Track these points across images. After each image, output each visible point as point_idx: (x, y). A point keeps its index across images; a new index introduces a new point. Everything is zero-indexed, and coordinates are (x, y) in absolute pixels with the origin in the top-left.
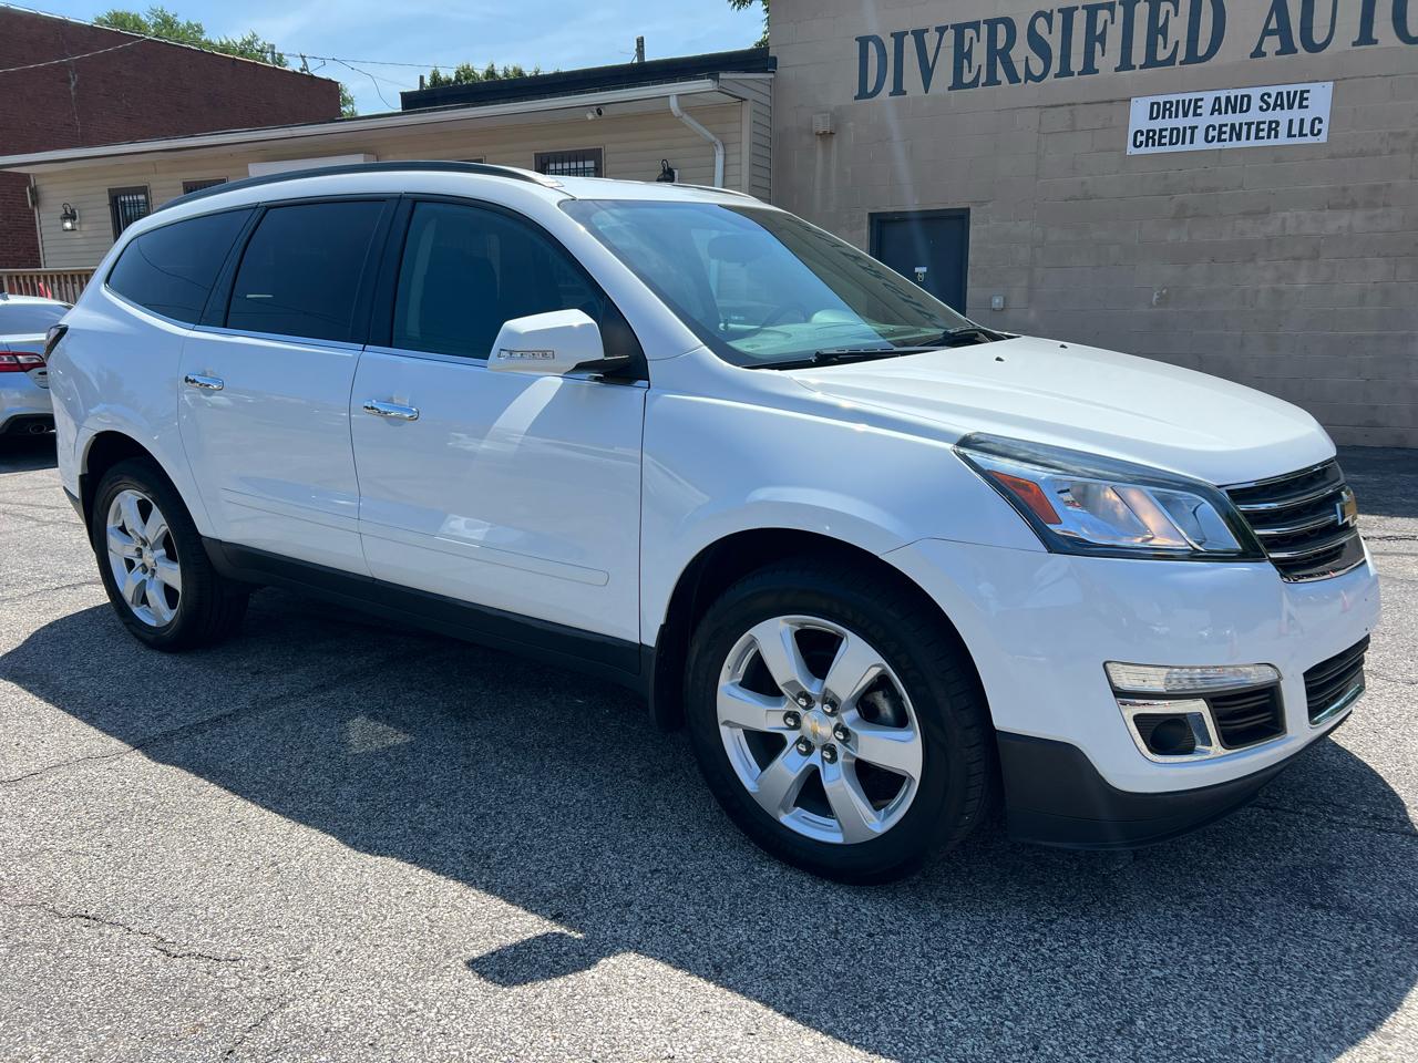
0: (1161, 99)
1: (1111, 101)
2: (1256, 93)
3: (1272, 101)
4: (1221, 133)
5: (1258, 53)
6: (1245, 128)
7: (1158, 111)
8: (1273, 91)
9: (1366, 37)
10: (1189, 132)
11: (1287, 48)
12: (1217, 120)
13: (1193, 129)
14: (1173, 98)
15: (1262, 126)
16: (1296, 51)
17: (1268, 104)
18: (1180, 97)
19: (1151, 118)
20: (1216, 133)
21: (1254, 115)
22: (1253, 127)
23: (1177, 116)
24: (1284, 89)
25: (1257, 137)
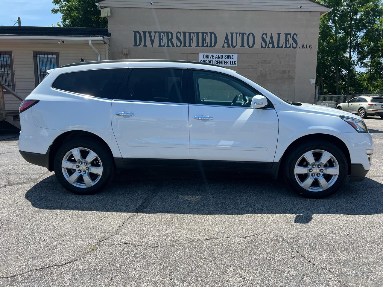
0: (206, 54)
1: (195, 53)
2: (224, 55)
3: (227, 57)
4: (218, 62)
5: (223, 47)
6: (222, 62)
7: (205, 57)
8: (227, 55)
9: (243, 46)
10: (211, 62)
11: (229, 46)
12: (217, 60)
13: (212, 61)
14: (208, 54)
15: (225, 62)
16: (230, 47)
17: (226, 57)
18: (209, 54)
19: (204, 58)
20: (217, 62)
21: (224, 59)
22: (224, 62)
23: (209, 58)
24: (229, 54)
25: (225, 64)
